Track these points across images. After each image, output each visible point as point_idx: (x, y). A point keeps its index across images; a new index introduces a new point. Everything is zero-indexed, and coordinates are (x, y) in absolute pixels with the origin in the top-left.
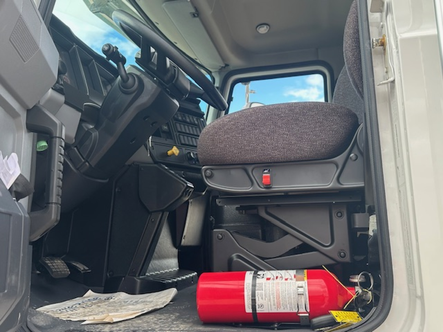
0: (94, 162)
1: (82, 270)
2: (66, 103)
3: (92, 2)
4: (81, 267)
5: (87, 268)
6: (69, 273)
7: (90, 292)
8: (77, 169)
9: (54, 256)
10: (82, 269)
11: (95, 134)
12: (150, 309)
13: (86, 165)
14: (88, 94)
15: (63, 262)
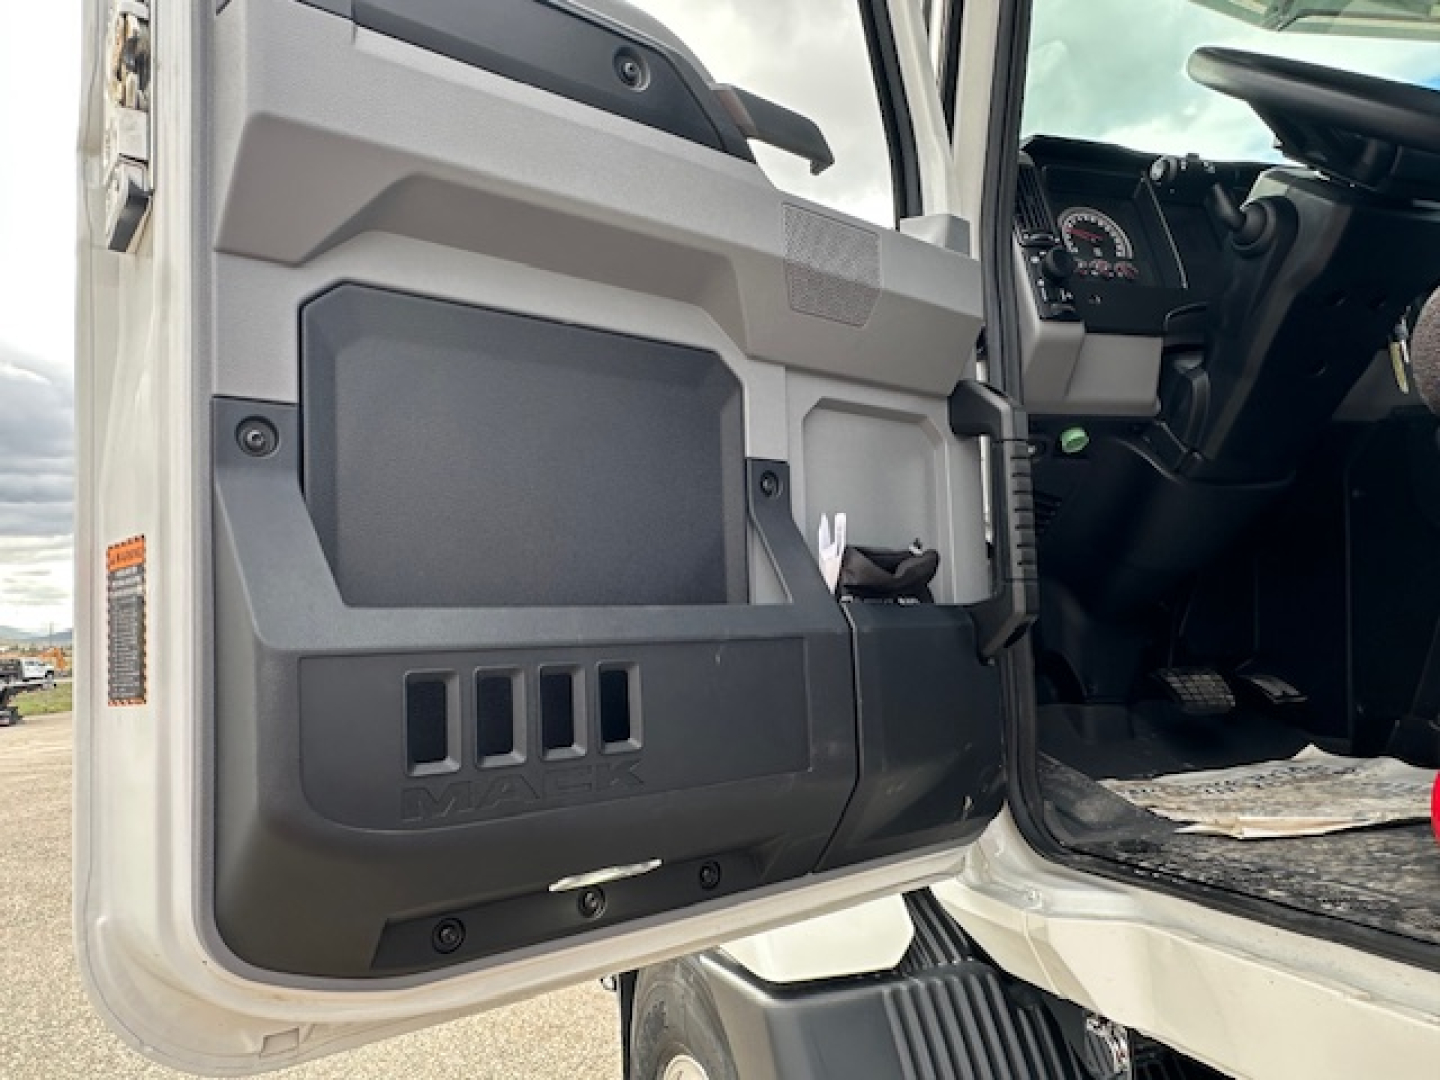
0: (1212, 450)
1: (1278, 698)
2: (1089, 330)
3: (1262, 9)
4: (1275, 688)
5: (1292, 691)
6: (1233, 703)
7: (1311, 750)
8: (1177, 472)
9: (1190, 664)
10: (1278, 693)
11: (1201, 381)
12: (1390, 817)
13: (1194, 459)
14: (1185, 285)
15: (1218, 677)
